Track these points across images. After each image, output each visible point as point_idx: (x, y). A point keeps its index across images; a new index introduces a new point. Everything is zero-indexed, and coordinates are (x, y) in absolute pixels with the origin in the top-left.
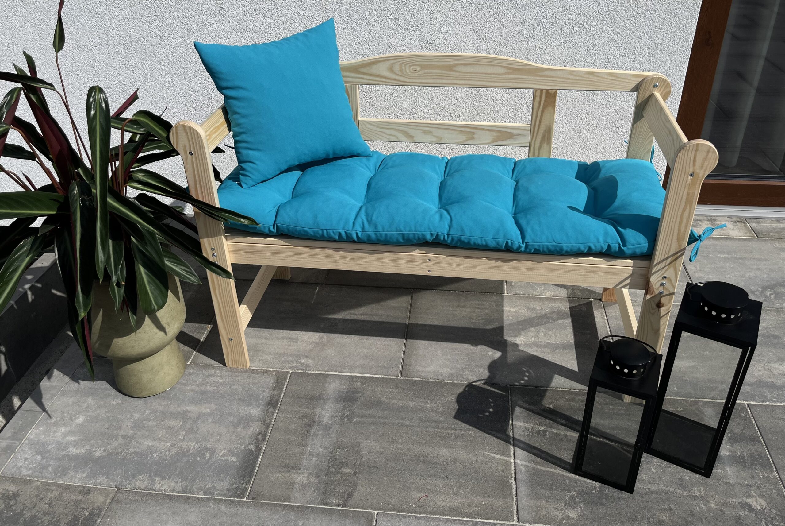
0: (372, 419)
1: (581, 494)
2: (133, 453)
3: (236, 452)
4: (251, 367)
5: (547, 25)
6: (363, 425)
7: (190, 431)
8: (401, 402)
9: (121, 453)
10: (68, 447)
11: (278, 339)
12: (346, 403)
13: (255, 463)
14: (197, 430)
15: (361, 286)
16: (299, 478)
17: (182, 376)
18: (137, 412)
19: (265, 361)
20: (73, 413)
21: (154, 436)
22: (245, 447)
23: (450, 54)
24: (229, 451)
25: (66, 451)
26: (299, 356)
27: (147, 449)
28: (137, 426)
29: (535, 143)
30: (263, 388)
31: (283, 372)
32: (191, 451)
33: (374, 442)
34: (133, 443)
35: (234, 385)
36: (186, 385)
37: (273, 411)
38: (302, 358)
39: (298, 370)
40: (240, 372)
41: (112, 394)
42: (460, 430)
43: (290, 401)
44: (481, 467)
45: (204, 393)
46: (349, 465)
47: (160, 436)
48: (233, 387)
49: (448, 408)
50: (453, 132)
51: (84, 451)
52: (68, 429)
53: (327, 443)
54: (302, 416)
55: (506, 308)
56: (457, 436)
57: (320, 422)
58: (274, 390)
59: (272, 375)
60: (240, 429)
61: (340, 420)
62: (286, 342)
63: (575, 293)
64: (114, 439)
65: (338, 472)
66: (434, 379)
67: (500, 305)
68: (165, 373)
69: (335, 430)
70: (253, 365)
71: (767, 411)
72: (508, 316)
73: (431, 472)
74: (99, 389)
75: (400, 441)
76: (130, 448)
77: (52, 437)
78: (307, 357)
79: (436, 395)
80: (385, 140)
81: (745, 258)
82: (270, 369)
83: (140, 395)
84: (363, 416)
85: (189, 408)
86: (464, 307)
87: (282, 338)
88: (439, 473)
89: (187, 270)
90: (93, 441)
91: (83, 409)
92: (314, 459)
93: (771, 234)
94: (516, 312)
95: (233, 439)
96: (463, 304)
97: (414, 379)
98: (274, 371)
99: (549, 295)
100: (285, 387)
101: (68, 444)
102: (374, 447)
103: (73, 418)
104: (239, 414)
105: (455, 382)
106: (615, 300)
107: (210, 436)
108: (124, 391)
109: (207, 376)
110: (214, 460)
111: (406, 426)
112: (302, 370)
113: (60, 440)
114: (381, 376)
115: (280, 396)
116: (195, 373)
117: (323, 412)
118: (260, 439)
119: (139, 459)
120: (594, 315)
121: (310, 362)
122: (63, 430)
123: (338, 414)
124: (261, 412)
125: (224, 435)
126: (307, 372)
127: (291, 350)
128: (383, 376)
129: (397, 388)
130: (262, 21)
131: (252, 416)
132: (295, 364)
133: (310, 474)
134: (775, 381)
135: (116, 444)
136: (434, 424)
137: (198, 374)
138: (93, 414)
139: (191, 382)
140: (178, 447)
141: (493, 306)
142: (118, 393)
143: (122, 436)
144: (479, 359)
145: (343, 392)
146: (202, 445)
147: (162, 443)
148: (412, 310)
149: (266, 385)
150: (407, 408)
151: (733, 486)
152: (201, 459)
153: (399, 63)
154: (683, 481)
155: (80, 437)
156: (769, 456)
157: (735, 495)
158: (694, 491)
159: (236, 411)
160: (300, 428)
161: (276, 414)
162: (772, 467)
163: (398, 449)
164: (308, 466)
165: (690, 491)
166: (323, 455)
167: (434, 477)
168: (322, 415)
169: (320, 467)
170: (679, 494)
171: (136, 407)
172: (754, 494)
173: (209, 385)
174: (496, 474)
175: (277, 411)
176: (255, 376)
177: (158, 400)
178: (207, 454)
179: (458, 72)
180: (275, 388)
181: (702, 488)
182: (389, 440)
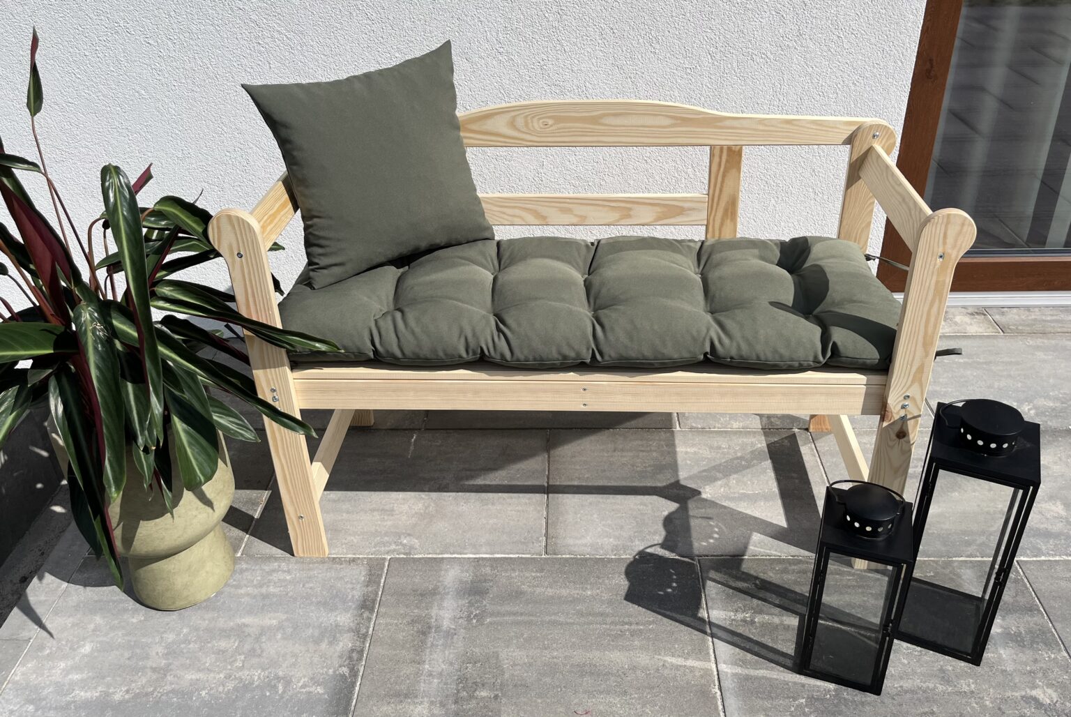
0: (511, 618)
1: (811, 701)
2: (170, 692)
3: (321, 680)
4: (331, 554)
5: (718, 57)
6: (499, 627)
7: (252, 653)
8: (549, 590)
9: (152, 693)
10: (74, 690)
11: (366, 512)
12: (473, 597)
13: (351, 692)
14: (262, 652)
15: (475, 429)
16: (417, 710)
17: (231, 575)
18: (170, 632)
19: (350, 544)
20: (75, 640)
21: (199, 665)
22: (334, 672)
23: (585, 100)
24: (312, 679)
25: (71, 696)
26: (399, 535)
27: (191, 685)
28: (171, 652)
29: (714, 220)
30: (351, 583)
31: (377, 559)
32: (256, 683)
33: (518, 650)
34: (169, 678)
35: (308, 582)
36: (238, 587)
37: (370, 616)
38: (402, 536)
39: (398, 554)
40: (315, 562)
41: (130, 608)
42: (637, 624)
43: (393, 600)
44: (671, 673)
45: (265, 597)
46: (486, 685)
47: (207, 665)
48: (307, 585)
49: (616, 595)
50: (601, 208)
51: (97, 694)
52: (70, 663)
53: (452, 656)
54: (412, 621)
55: (681, 449)
56: (633, 633)
57: (438, 628)
58: (367, 586)
59: (363, 564)
60: (324, 646)
61: (466, 623)
62: (377, 516)
63: (772, 422)
64: (140, 673)
65: (471, 697)
66: (593, 555)
67: (672, 445)
68: (207, 572)
69: (461, 637)
70: (334, 552)
71: (1044, 569)
72: (685, 459)
73: (603, 686)
74: (109, 602)
75: (555, 645)
76: (166, 685)
77: (48, 677)
78: (409, 535)
79: (599, 578)
80: (506, 223)
81: (990, 362)
82: (358, 556)
83: (172, 607)
84: (499, 614)
85: (247, 620)
86: (622, 450)
87: (371, 510)
88: (614, 686)
89: (238, 422)
90: (109, 679)
91: (88, 632)
92: (435, 681)
93: (1020, 328)
94: (695, 453)
95: (316, 660)
96: (621, 447)
97: (564, 556)
98: (365, 558)
99: (737, 427)
100: (383, 581)
101: (72, 685)
102: (519, 658)
103: (75, 647)
104: (321, 624)
105: (622, 557)
106: (827, 429)
107: (281, 659)
108: (148, 602)
109: (267, 572)
110: (290, 694)
112: (404, 554)
113: (60, 680)
114: (517, 556)
115: (377, 594)
116: (250, 568)
117: (441, 613)
118: (355, 658)
119: (180, 700)
120: (800, 451)
121: (416, 542)
122: (62, 665)
123: (463, 613)
124: (352, 619)
125: (301, 656)
126: (411, 556)
127: (385, 526)
128: (520, 556)
129: (542, 570)
130: (317, 60)
131: (340, 626)
132: (393, 547)
133: (432, 703)
134: (1050, 527)
135: (144, 680)
136: (599, 619)
137: (254, 570)
138: (105, 639)
139: (245, 582)
140: (236, 678)
141: (663, 447)
142: (138, 605)
143: (151, 668)
144: (652, 523)
145: (467, 581)
146: (270, 672)
147: (212, 675)
148: (551, 459)
149: (355, 579)
150: (560, 598)
151: (1011, 675)
152: (271, 693)
153: (523, 116)
154: (944, 673)
155: (89, 672)
156: (1053, 630)
157: (1015, 687)
158: (962, 685)
159: (315, 619)
160: (410, 637)
161: (374, 619)
162: (1059, 645)
163: (553, 658)
164: (428, 691)
165: (955, 686)
166: (448, 674)
167: (608, 693)
168: (440, 616)
169: (446, 691)
170: (942, 691)
171: (168, 624)
172: (1040, 683)
173: (273, 584)
174: (693, 682)
175: (375, 615)
176: (338, 566)
177: (199, 612)
178: (280, 685)
179: (606, 125)
180: (369, 582)
181: (971, 681)
182: (539, 645)
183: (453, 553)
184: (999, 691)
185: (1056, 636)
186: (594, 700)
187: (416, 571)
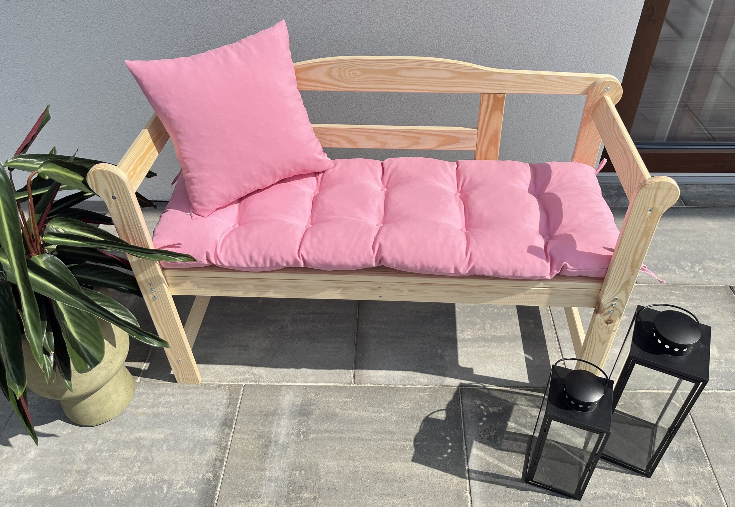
0: (328, 435)
1: (532, 504)
2: (89, 490)
3: (193, 483)
4: (203, 381)
6: (319, 442)
7: (146, 461)
8: (355, 413)
9: (77, 490)
10: (23, 487)
11: (228, 347)
12: (301, 418)
13: (214, 493)
14: (153, 460)
17: (132, 399)
18: (89, 443)
19: (217, 373)
20: (24, 447)
21: (109, 469)
22: (203, 477)
24: (187, 482)
25: (21, 491)
26: (251, 366)
27: (103, 485)
28: (90, 459)
29: (481, 147)
30: (217, 405)
31: (235, 386)
32: (148, 484)
33: (331, 461)
34: (88, 478)
35: (186, 404)
36: (137, 407)
37: (229, 431)
38: (253, 368)
39: (250, 382)
40: (192, 388)
43: (245, 419)
44: (437, 481)
45: (156, 415)
46: (308, 488)
47: (115, 469)
48: (185, 407)
50: (397, 137)
51: (40, 491)
52: (21, 466)
53: (285, 465)
54: (259, 436)
57: (276, 441)
58: (228, 407)
59: (225, 390)
60: (196, 455)
61: (296, 438)
62: (235, 351)
64: (69, 475)
65: (298, 498)
66: (387, 385)
68: (113, 402)
69: (292, 449)
70: (205, 379)
73: (389, 491)
75: (357, 457)
76: (86, 484)
77: (5, 476)
78: (258, 366)
79: (390, 403)
82: (222, 383)
83: (90, 423)
84: (319, 431)
85: (143, 434)
87: (232, 346)
88: (397, 491)
90: (47, 478)
92: (273, 484)
93: (698, 201)
95: (190, 467)
97: (366, 385)
98: (227, 385)
100: (239, 403)
101: (22, 483)
102: (332, 467)
104: (194, 438)
105: (407, 386)
107: (165, 466)
109: (158, 395)
110: (171, 493)
111: (362, 440)
112: (254, 382)
113: (14, 479)
114: (333, 384)
115: (234, 413)
116: (146, 393)
117: (279, 430)
118: (218, 466)
119: (96, 497)
121: (262, 372)
122: (16, 467)
123: (294, 430)
124: (216, 434)
125: (180, 464)
126: (260, 384)
127: (242, 359)
128: (335, 384)
129: (350, 397)
131: (208, 440)
132: (247, 376)
133: (270, 502)
135: (72, 481)
136: (389, 436)
137: (148, 394)
138: (44, 447)
139: (142, 403)
140: (134, 481)
142: (67, 422)
143: (76, 471)
144: (429, 359)
145: (298, 405)
146: (158, 476)
147: (118, 478)
149: (220, 402)
150: (362, 419)
151: (671, 485)
152: (158, 493)
153: (337, 68)
154: (626, 483)
155: (33, 474)
156: (703, 449)
157: (674, 494)
158: (637, 493)
159: (190, 434)
160: (257, 449)
161: (232, 434)
162: (706, 461)
163: (356, 467)
164: (268, 493)
165: (632, 493)
166: (282, 479)
167: (392, 495)
168: (278, 432)
169: (280, 493)
170: (623, 497)
171: (88, 436)
172: (691, 492)
173: (161, 405)
174: (452, 488)
175: (232, 431)
176: (208, 391)
177: (109, 427)
178: (165, 486)
179: (400, 76)
180: (229, 404)
181: (644, 489)
182: (346, 456)
183: (289, 382)
184: (662, 497)
185: (705, 454)
186: (382, 501)
187: (262, 395)
